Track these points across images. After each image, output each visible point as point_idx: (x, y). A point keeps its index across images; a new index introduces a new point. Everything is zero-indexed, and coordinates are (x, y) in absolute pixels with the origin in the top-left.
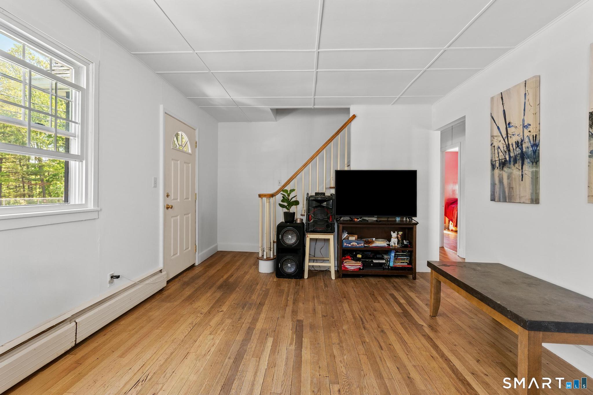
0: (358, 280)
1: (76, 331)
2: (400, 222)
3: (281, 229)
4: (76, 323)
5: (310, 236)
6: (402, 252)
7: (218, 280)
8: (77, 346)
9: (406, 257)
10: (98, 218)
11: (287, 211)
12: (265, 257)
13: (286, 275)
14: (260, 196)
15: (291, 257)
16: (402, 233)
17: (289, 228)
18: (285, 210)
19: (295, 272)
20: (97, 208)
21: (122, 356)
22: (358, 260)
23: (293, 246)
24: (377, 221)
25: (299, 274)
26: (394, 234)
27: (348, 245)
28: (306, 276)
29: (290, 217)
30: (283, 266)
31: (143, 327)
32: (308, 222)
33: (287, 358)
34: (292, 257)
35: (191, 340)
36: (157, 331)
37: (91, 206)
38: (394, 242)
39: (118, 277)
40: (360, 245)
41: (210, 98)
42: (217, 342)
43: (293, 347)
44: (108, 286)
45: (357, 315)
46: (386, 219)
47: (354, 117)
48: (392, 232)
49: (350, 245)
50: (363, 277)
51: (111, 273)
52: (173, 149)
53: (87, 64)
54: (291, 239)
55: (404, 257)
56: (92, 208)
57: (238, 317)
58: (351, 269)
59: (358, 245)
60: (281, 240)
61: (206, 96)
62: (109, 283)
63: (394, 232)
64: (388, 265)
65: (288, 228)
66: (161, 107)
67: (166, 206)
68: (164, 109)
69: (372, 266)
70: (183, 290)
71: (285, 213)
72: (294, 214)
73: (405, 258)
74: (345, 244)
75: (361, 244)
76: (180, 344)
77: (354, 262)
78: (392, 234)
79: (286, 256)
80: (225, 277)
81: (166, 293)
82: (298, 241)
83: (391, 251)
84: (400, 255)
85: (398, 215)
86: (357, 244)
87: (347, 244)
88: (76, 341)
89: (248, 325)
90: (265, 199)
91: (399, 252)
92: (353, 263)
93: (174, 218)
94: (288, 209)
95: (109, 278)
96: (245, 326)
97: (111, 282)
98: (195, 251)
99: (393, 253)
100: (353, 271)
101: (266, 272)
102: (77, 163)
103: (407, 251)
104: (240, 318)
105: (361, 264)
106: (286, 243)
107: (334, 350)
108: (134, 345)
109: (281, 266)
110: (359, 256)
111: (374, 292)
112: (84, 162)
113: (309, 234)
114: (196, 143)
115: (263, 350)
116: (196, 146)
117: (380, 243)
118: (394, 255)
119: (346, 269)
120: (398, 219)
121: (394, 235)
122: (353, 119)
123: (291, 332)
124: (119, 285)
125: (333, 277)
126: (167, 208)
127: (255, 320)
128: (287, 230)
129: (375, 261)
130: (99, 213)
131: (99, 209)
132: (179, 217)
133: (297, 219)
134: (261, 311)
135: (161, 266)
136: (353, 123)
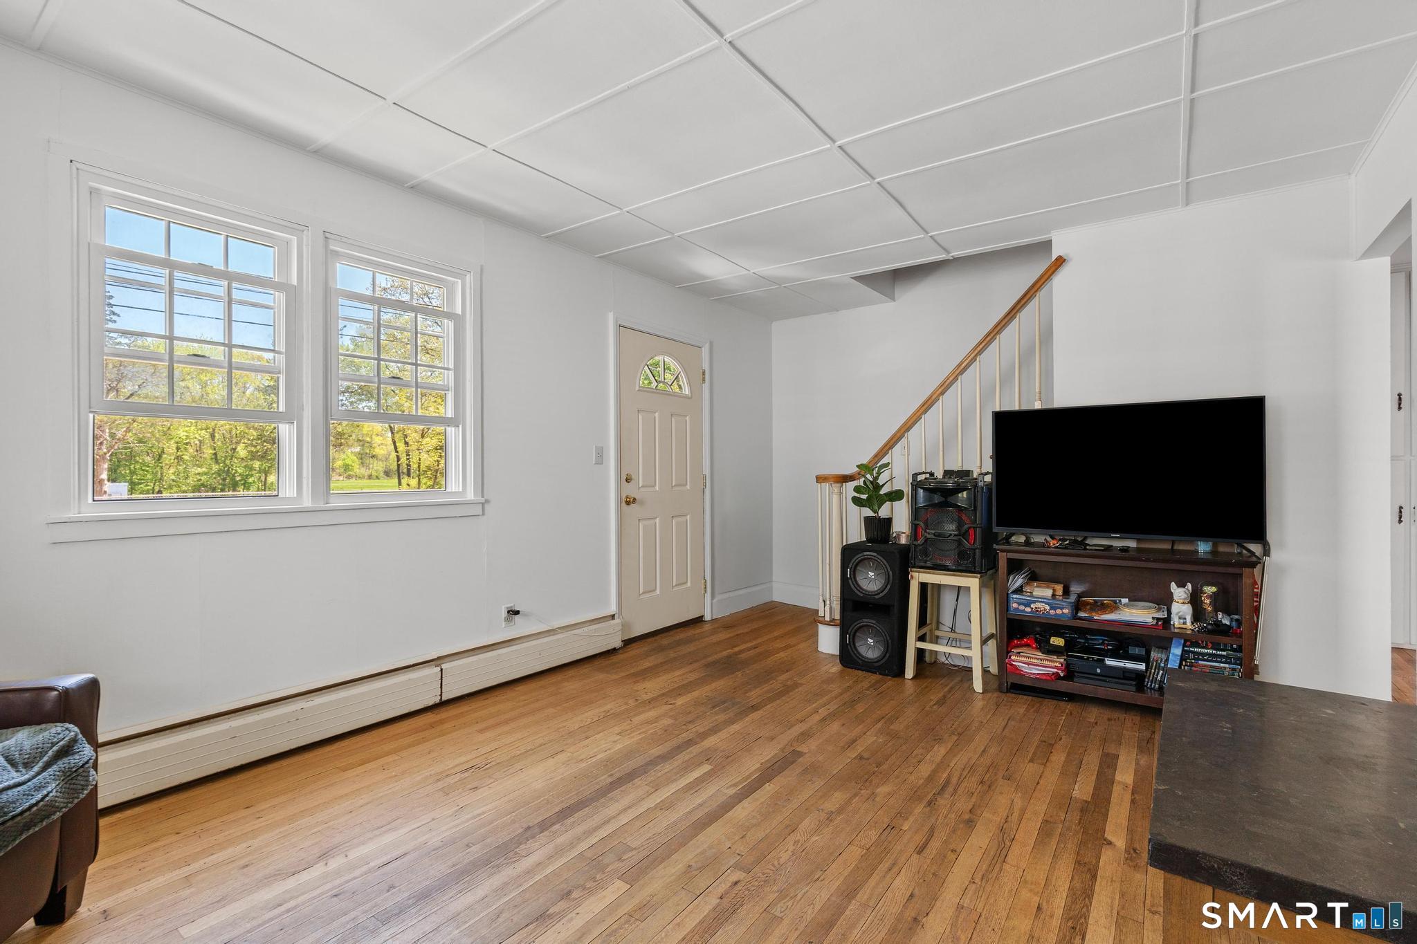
0: (1049, 705)
1: (442, 682)
2: (1209, 557)
3: (850, 554)
4: (442, 670)
5: (918, 577)
6: (1212, 648)
7: (721, 651)
8: (442, 704)
9: (1227, 665)
10: (483, 514)
11: (872, 514)
12: (827, 618)
13: (860, 662)
14: (820, 479)
15: (872, 622)
16: (1214, 589)
17: (868, 553)
18: (868, 512)
19: (884, 657)
20: (481, 498)
21: (481, 731)
22: (1055, 651)
23: (877, 597)
24: (1138, 550)
25: (892, 665)
26: (1181, 590)
27: (1022, 607)
28: (910, 672)
29: (879, 529)
30: (856, 641)
31: (538, 700)
32: (914, 543)
33: (701, 805)
34: (874, 622)
35: (584, 735)
36: (551, 711)
37: (470, 495)
38: (1181, 612)
39: (517, 613)
40: (1059, 611)
41: (715, 281)
42: (619, 746)
43: (732, 791)
44: (504, 624)
45: (945, 775)
46: (1167, 546)
47: (1060, 261)
48: (1173, 585)
49: (1028, 610)
50: (1069, 701)
51: (508, 606)
52: (638, 390)
53: (461, 276)
54: (871, 581)
55: (1222, 665)
56: (473, 498)
57: (689, 719)
58: (1031, 673)
59: (1052, 612)
60: (850, 581)
61: (704, 277)
62: (505, 621)
63: (1181, 585)
64: (1159, 678)
65: (865, 553)
66: (611, 316)
67: (624, 499)
68: (616, 320)
69: (1098, 675)
70: (645, 658)
71: (867, 519)
72: (889, 521)
73: (1225, 668)
74: (1015, 605)
75: (1062, 609)
76: (562, 736)
77: (1039, 654)
78: (1172, 591)
79: (861, 619)
80: (737, 649)
81: (615, 659)
82: (889, 587)
83: (1172, 639)
84: (1204, 654)
85: (1204, 535)
86: (1051, 609)
87: (1019, 604)
88: (441, 695)
89: (691, 736)
90: (826, 486)
91: (1203, 648)
92: (1038, 657)
93: (647, 522)
94: (875, 512)
95: (504, 614)
96: (685, 736)
97: (508, 620)
98: (703, 592)
99: (1177, 647)
100: (1036, 678)
101: (830, 652)
102: (453, 429)
103: (1232, 645)
104: (690, 722)
105: (1062, 665)
106: (863, 590)
107: (806, 822)
108: (507, 722)
109: (851, 640)
110: (1058, 641)
111: (1061, 739)
112: (461, 426)
113: (917, 572)
114: (704, 373)
115: (675, 780)
116: (704, 380)
117: (1137, 614)
118: (1180, 654)
119: (1018, 672)
120: (1203, 547)
121: (1180, 593)
122: (1057, 269)
123: (758, 765)
124: (521, 627)
125: (978, 685)
126: (628, 503)
127: (714, 730)
128: (865, 559)
129: (1109, 662)
130: (486, 506)
131: (483, 500)
132: (657, 520)
133: (899, 535)
134: (741, 719)
135: (613, 609)
136: (1059, 280)
